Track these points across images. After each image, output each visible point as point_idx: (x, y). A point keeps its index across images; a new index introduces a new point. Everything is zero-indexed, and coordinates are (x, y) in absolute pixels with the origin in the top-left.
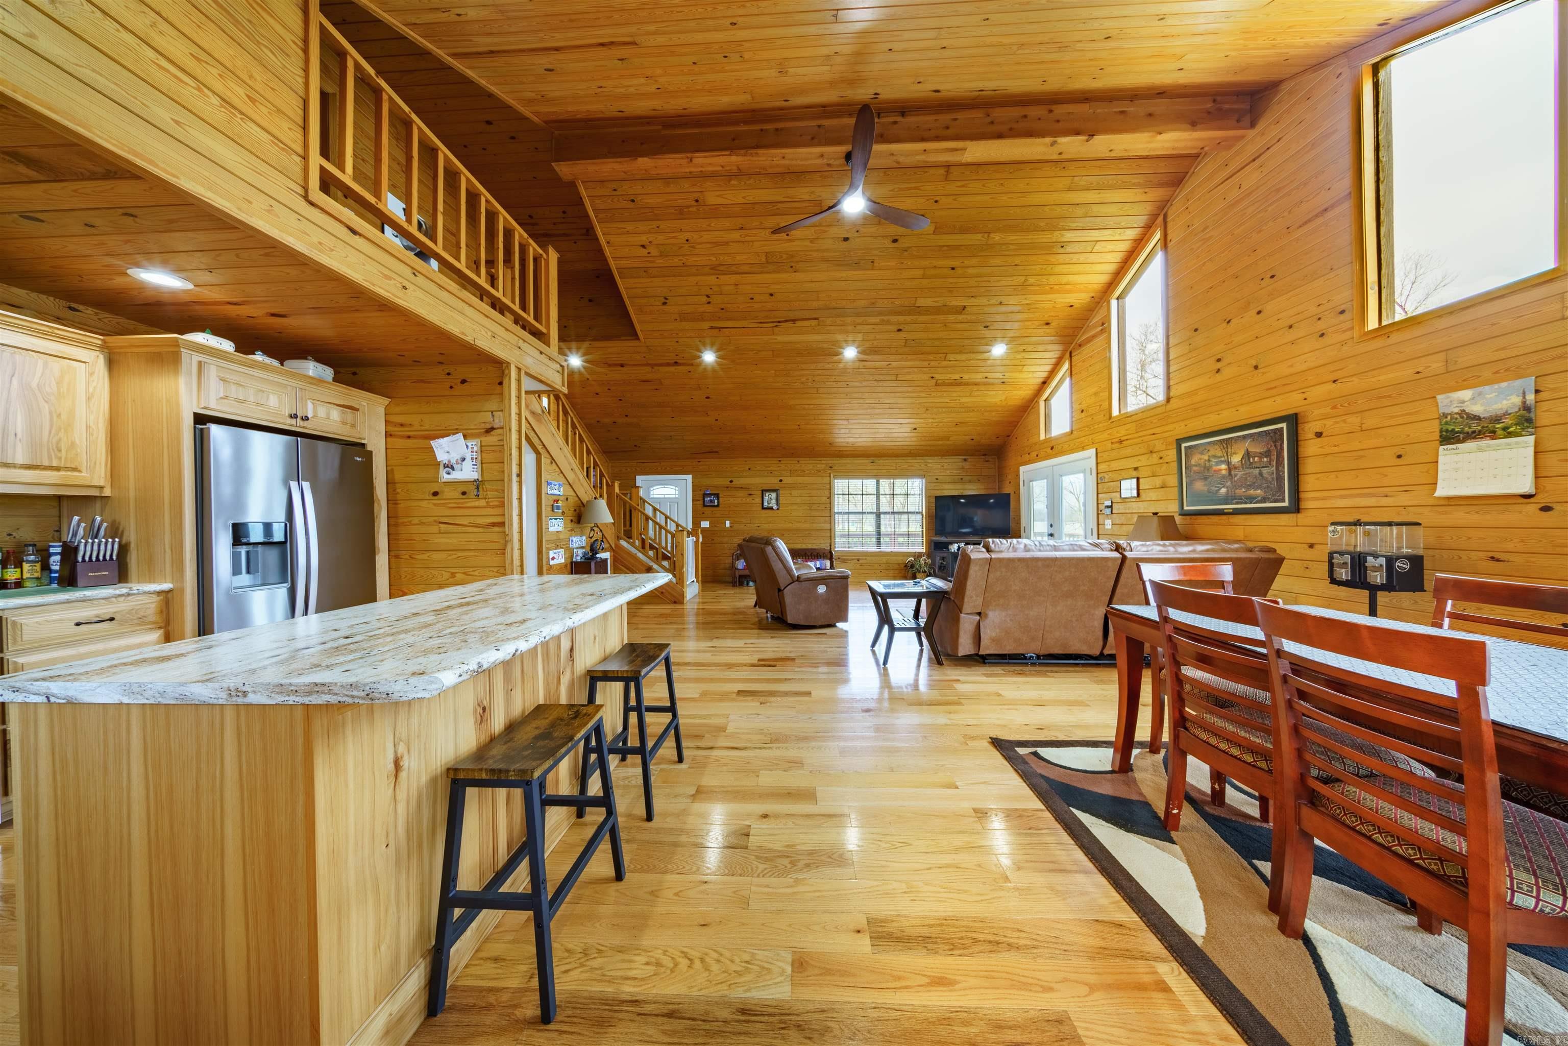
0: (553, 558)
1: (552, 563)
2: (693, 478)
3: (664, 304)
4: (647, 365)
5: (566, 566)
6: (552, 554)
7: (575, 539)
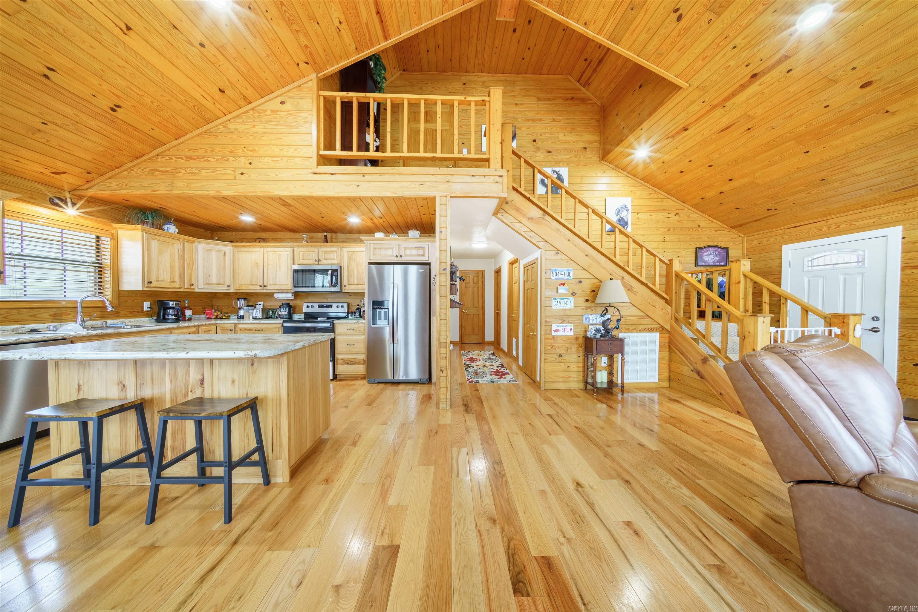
0: (556, 331)
1: (554, 334)
2: (904, 230)
3: (679, 19)
4: (714, 107)
5: (577, 339)
6: (554, 327)
7: (590, 317)
